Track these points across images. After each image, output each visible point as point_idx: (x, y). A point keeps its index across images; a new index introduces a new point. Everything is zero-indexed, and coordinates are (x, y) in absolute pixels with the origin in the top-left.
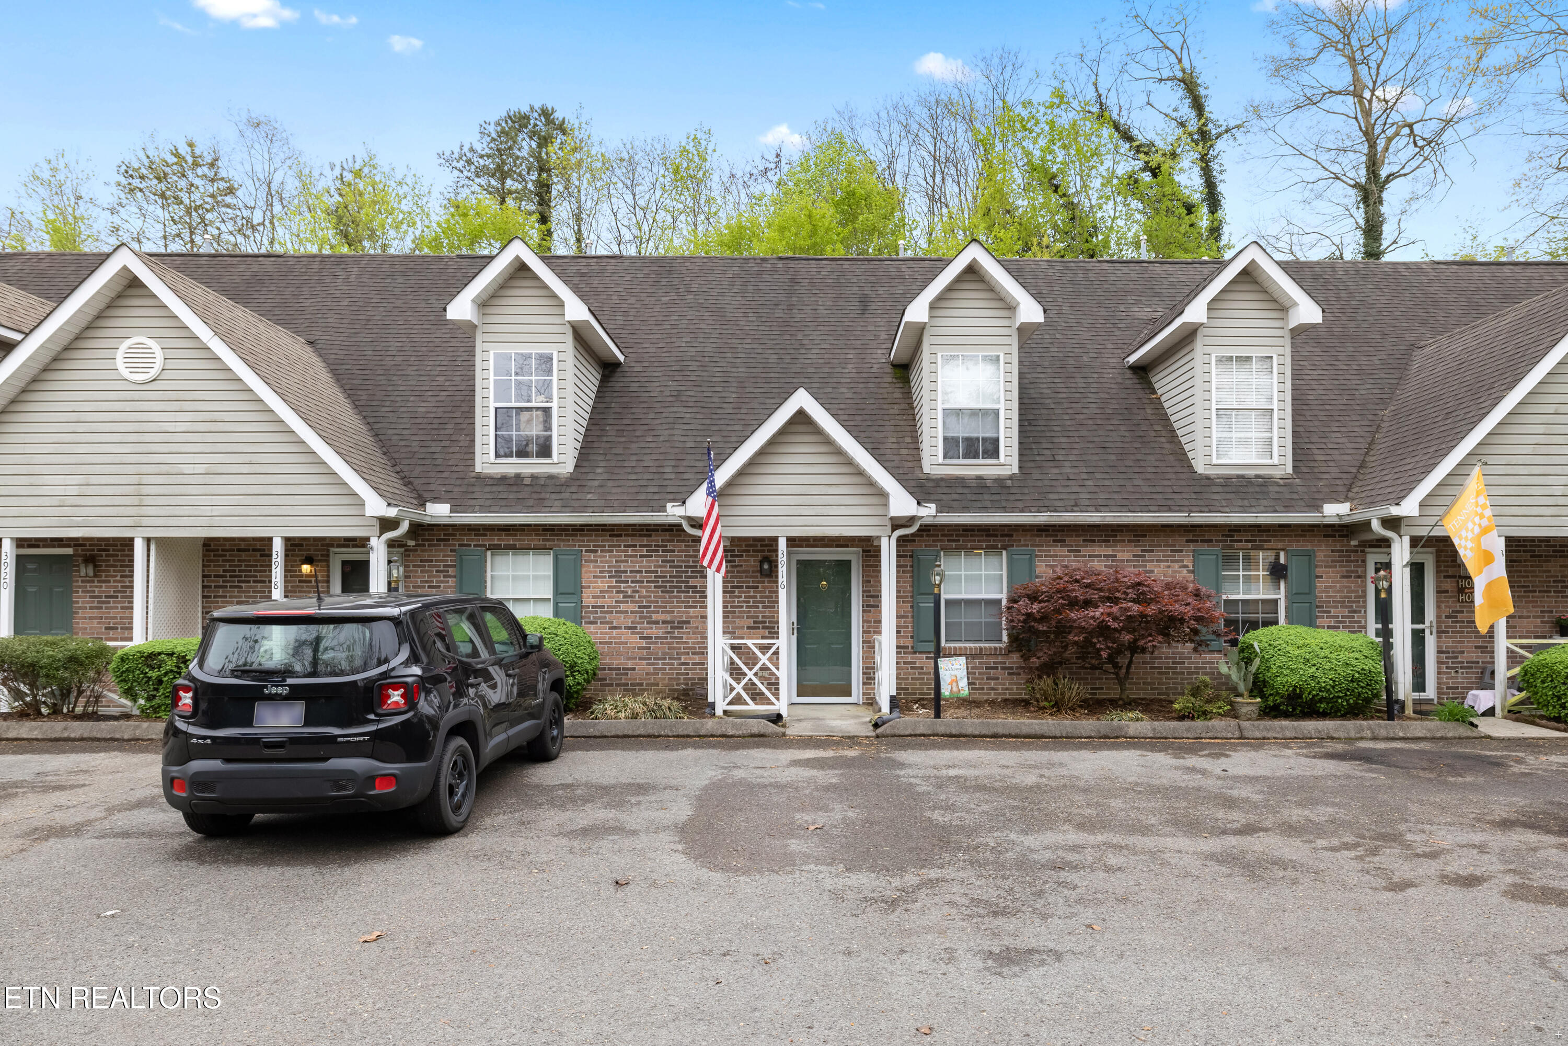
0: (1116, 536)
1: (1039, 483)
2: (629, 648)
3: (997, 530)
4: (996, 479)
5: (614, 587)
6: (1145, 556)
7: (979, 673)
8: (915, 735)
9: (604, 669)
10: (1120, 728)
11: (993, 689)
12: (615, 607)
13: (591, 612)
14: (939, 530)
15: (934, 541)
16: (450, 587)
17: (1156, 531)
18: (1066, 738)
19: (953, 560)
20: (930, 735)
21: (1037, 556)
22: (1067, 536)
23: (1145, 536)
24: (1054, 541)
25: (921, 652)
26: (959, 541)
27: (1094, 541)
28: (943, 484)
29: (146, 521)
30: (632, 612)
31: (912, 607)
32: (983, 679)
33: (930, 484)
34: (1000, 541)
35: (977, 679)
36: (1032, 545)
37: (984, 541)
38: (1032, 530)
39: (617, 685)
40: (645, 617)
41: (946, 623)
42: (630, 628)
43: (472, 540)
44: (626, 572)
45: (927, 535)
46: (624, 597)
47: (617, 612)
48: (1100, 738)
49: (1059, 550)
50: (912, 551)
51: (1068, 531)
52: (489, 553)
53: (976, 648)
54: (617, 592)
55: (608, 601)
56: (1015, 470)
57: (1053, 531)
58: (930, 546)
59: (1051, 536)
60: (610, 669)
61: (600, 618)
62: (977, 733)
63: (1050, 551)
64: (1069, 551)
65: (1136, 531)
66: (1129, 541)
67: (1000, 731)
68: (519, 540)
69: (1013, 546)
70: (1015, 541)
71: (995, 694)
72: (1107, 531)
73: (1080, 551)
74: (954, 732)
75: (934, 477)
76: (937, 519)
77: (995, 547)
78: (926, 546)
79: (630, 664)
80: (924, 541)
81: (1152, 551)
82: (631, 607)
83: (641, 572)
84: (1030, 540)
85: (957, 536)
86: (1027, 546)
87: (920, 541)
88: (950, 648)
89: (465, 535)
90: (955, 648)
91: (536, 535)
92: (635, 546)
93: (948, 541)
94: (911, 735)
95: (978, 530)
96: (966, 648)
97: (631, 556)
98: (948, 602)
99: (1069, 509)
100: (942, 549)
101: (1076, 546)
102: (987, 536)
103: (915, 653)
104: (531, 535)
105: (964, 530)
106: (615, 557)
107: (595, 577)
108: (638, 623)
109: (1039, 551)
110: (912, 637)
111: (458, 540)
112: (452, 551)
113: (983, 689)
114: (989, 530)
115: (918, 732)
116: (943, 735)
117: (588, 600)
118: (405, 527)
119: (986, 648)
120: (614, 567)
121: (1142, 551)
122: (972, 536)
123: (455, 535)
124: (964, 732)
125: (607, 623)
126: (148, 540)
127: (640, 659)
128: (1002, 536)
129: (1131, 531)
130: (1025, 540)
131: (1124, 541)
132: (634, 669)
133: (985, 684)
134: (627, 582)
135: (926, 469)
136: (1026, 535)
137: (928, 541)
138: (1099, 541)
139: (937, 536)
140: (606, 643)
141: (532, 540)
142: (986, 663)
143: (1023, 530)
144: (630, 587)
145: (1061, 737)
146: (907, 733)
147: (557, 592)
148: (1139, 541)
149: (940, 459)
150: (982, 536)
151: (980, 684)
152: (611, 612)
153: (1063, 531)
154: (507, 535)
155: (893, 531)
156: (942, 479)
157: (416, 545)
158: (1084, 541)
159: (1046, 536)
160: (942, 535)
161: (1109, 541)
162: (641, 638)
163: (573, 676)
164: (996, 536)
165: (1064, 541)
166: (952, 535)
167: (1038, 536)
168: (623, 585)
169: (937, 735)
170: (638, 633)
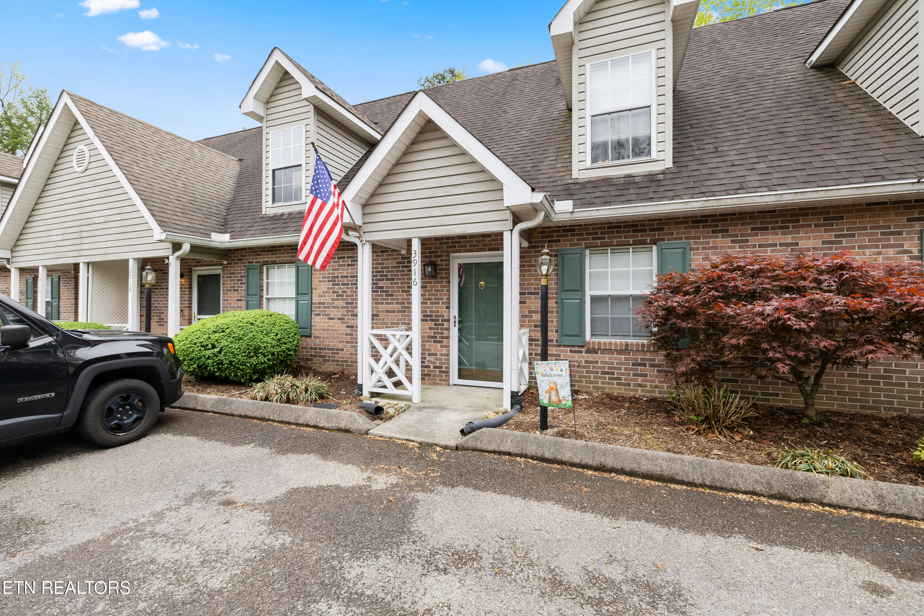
0: (798, 221)
1: (695, 173)
2: (339, 334)
3: (644, 225)
4: (646, 176)
5: (331, 288)
6: (841, 242)
7: (626, 369)
8: (500, 453)
9: (325, 349)
10: (811, 486)
11: (640, 385)
12: (331, 304)
13: (317, 307)
14: (584, 229)
15: (578, 240)
16: (243, 290)
17: (858, 211)
18: (711, 487)
19: (598, 258)
20: (516, 455)
21: (691, 249)
22: (730, 225)
23: (842, 218)
24: (713, 232)
25: (565, 346)
26: (604, 238)
27: (767, 228)
28: (589, 185)
29: (83, 253)
30: (342, 307)
31: (556, 303)
32: (629, 375)
33: (577, 187)
34: (648, 236)
35: (623, 374)
36: (686, 238)
37: (631, 237)
38: (687, 222)
39: (333, 361)
40: (350, 311)
41: (592, 319)
42: (340, 319)
43: (254, 259)
44: (338, 277)
45: (572, 235)
46: (337, 296)
47: (333, 307)
48: (772, 497)
49: (719, 241)
50: (557, 251)
51: (731, 220)
52: (265, 267)
53: (621, 344)
54: (333, 292)
55: (327, 299)
56: (669, 164)
57: (712, 221)
58: (575, 245)
59: (710, 226)
60: (329, 349)
61: (322, 311)
62: (576, 460)
63: (708, 243)
64: (732, 242)
65: (828, 213)
66: (816, 225)
67: (610, 462)
68: (279, 257)
69: (663, 240)
70: (666, 234)
71: (642, 391)
72: (785, 216)
73: (747, 241)
74: (547, 455)
75: (582, 181)
76: (575, 215)
77: (644, 242)
78: (571, 245)
79: (340, 346)
80: (569, 240)
81: (854, 235)
82: (341, 303)
83: (347, 277)
84: (684, 233)
85: (602, 233)
86: (681, 239)
87: (564, 241)
88: (594, 343)
89: (250, 256)
90: (599, 343)
91: (287, 253)
92: (344, 258)
93: (593, 239)
94: (494, 452)
95: (625, 227)
96: (611, 344)
97: (341, 265)
98: (595, 299)
99: (732, 192)
100: (587, 248)
101: (742, 235)
102: (634, 231)
103: (560, 346)
104: (284, 253)
105: (609, 228)
106: (332, 266)
107: (320, 281)
108: (345, 315)
109: (695, 243)
110: (557, 331)
111: (248, 259)
112: (244, 266)
113: (629, 385)
114: (636, 226)
115: (503, 449)
116: (532, 458)
117: (316, 299)
118: (186, 248)
119: (632, 344)
120: (331, 274)
121: (836, 236)
122: (617, 232)
123: (245, 256)
124: (559, 457)
125: (327, 315)
126: (88, 264)
127: (347, 342)
128: (651, 230)
129: (821, 213)
130: (678, 233)
131: (810, 226)
132: (342, 350)
133: (632, 380)
134: (339, 285)
135: (575, 174)
136: (679, 228)
137: (573, 240)
138: (773, 228)
139: (582, 234)
140: (326, 330)
141: (285, 257)
142: (633, 359)
143: (676, 223)
144: (340, 288)
145: (702, 485)
146: (490, 448)
147: (298, 293)
148: (832, 225)
149: (588, 164)
150: (629, 232)
151: (625, 379)
152: (329, 307)
153: (726, 220)
154: (272, 254)
155: (515, 224)
156: (589, 182)
157: (228, 264)
158: (753, 229)
159: (704, 227)
160: (587, 234)
161: (788, 227)
162: (347, 327)
163: (257, 357)
164: (645, 231)
165: (727, 231)
166: (597, 233)
167: (693, 227)
168: (336, 287)
169: (526, 456)
170: (345, 323)
